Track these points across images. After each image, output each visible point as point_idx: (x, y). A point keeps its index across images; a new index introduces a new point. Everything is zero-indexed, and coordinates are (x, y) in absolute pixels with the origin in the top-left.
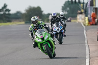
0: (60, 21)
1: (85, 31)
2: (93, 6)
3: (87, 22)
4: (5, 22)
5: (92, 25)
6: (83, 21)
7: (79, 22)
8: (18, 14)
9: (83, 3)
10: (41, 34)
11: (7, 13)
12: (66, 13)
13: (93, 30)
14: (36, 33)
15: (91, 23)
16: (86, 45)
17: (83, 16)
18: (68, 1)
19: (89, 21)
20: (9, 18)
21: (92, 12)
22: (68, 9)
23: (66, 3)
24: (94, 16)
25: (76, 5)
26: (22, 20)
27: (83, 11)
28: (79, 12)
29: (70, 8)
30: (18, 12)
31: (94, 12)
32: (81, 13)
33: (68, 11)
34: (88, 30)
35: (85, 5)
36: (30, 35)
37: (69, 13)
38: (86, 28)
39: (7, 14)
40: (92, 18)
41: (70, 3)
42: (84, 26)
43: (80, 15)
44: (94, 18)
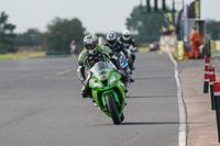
0: (122, 49)
1: (177, 72)
2: (194, 17)
3: (181, 52)
4: (4, 53)
5: (193, 58)
6: (173, 49)
7: (164, 53)
8: (32, 35)
9: (173, 11)
10: (102, 73)
11: (8, 32)
12: (136, 33)
13: (194, 69)
14: (93, 69)
15: (191, 54)
16: (180, 101)
17: (172, 39)
18: (141, 7)
19: (186, 49)
20: (11, 43)
21: (193, 31)
22: (140, 23)
23: (135, 10)
24: (198, 39)
25: (158, 15)
26: (40, 48)
27: (172, 28)
28: (164, 29)
29: (144, 22)
30: (31, 31)
31: (197, 31)
32: (168, 33)
33: (139, 29)
34: (184, 70)
35: (176, 15)
36: (79, 70)
37: (141, 34)
38: (179, 65)
39: (8, 35)
40: (191, 43)
41: (145, 10)
42: (175, 62)
43: (167, 38)
44: (197, 44)
